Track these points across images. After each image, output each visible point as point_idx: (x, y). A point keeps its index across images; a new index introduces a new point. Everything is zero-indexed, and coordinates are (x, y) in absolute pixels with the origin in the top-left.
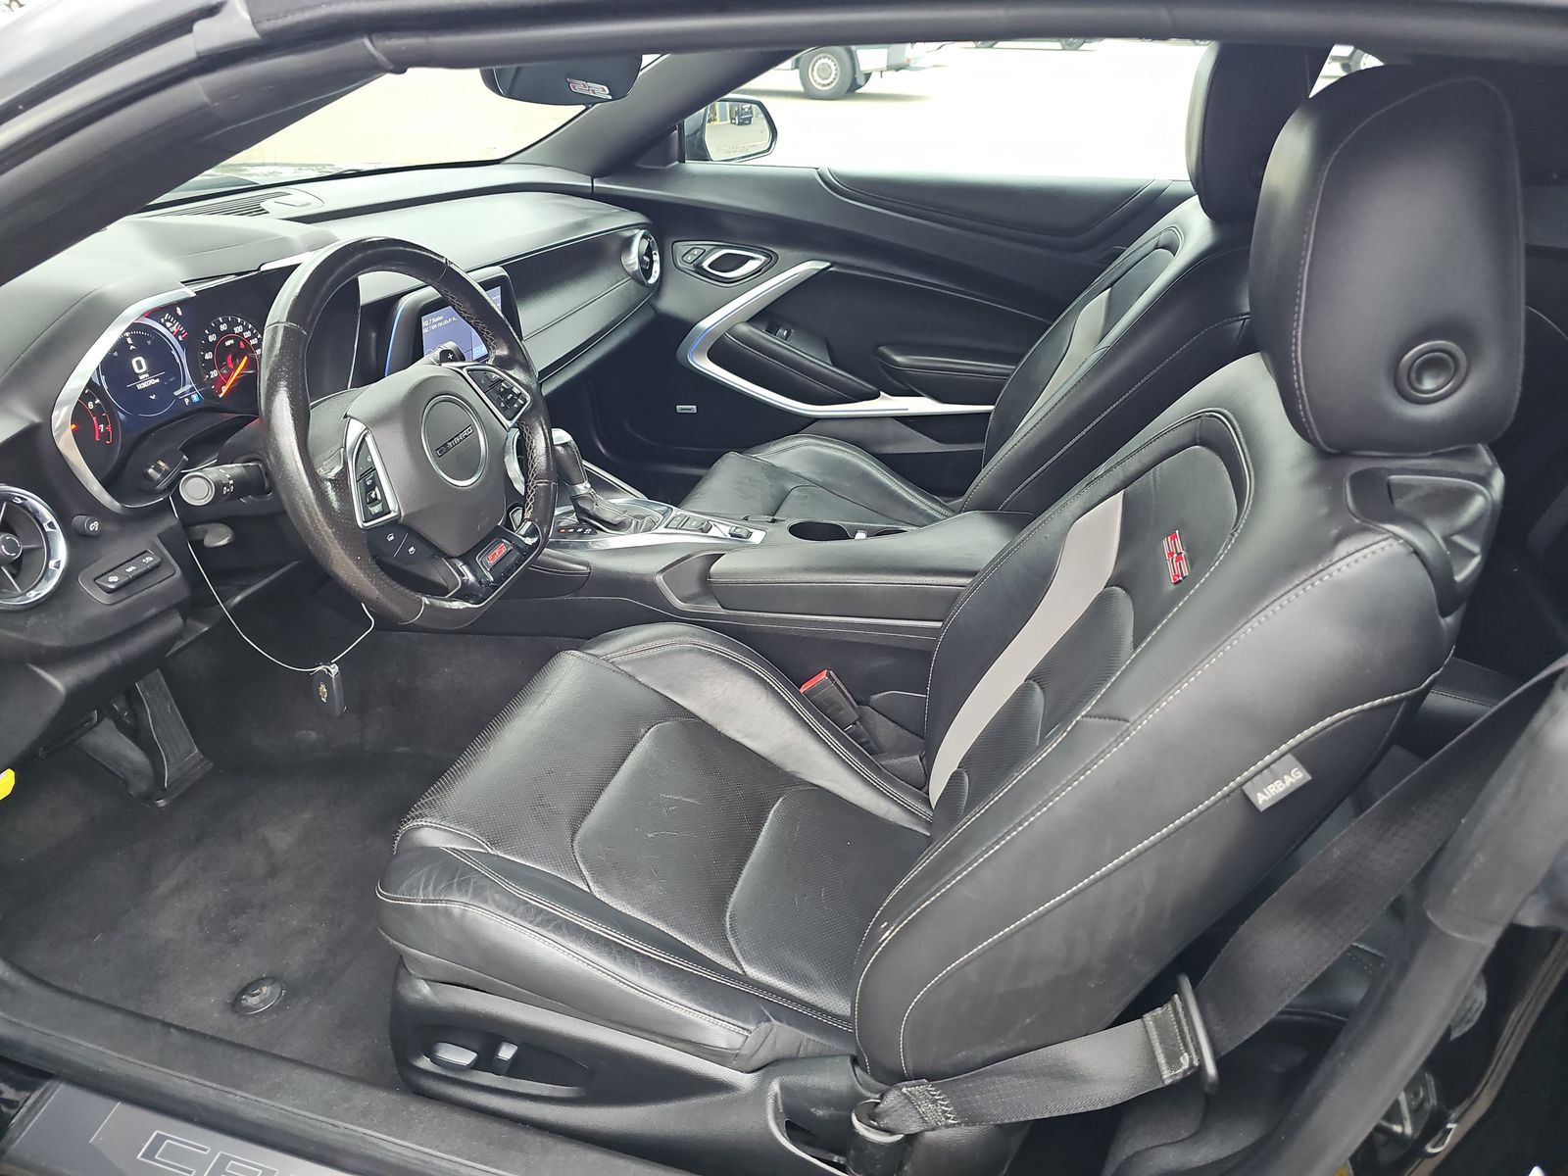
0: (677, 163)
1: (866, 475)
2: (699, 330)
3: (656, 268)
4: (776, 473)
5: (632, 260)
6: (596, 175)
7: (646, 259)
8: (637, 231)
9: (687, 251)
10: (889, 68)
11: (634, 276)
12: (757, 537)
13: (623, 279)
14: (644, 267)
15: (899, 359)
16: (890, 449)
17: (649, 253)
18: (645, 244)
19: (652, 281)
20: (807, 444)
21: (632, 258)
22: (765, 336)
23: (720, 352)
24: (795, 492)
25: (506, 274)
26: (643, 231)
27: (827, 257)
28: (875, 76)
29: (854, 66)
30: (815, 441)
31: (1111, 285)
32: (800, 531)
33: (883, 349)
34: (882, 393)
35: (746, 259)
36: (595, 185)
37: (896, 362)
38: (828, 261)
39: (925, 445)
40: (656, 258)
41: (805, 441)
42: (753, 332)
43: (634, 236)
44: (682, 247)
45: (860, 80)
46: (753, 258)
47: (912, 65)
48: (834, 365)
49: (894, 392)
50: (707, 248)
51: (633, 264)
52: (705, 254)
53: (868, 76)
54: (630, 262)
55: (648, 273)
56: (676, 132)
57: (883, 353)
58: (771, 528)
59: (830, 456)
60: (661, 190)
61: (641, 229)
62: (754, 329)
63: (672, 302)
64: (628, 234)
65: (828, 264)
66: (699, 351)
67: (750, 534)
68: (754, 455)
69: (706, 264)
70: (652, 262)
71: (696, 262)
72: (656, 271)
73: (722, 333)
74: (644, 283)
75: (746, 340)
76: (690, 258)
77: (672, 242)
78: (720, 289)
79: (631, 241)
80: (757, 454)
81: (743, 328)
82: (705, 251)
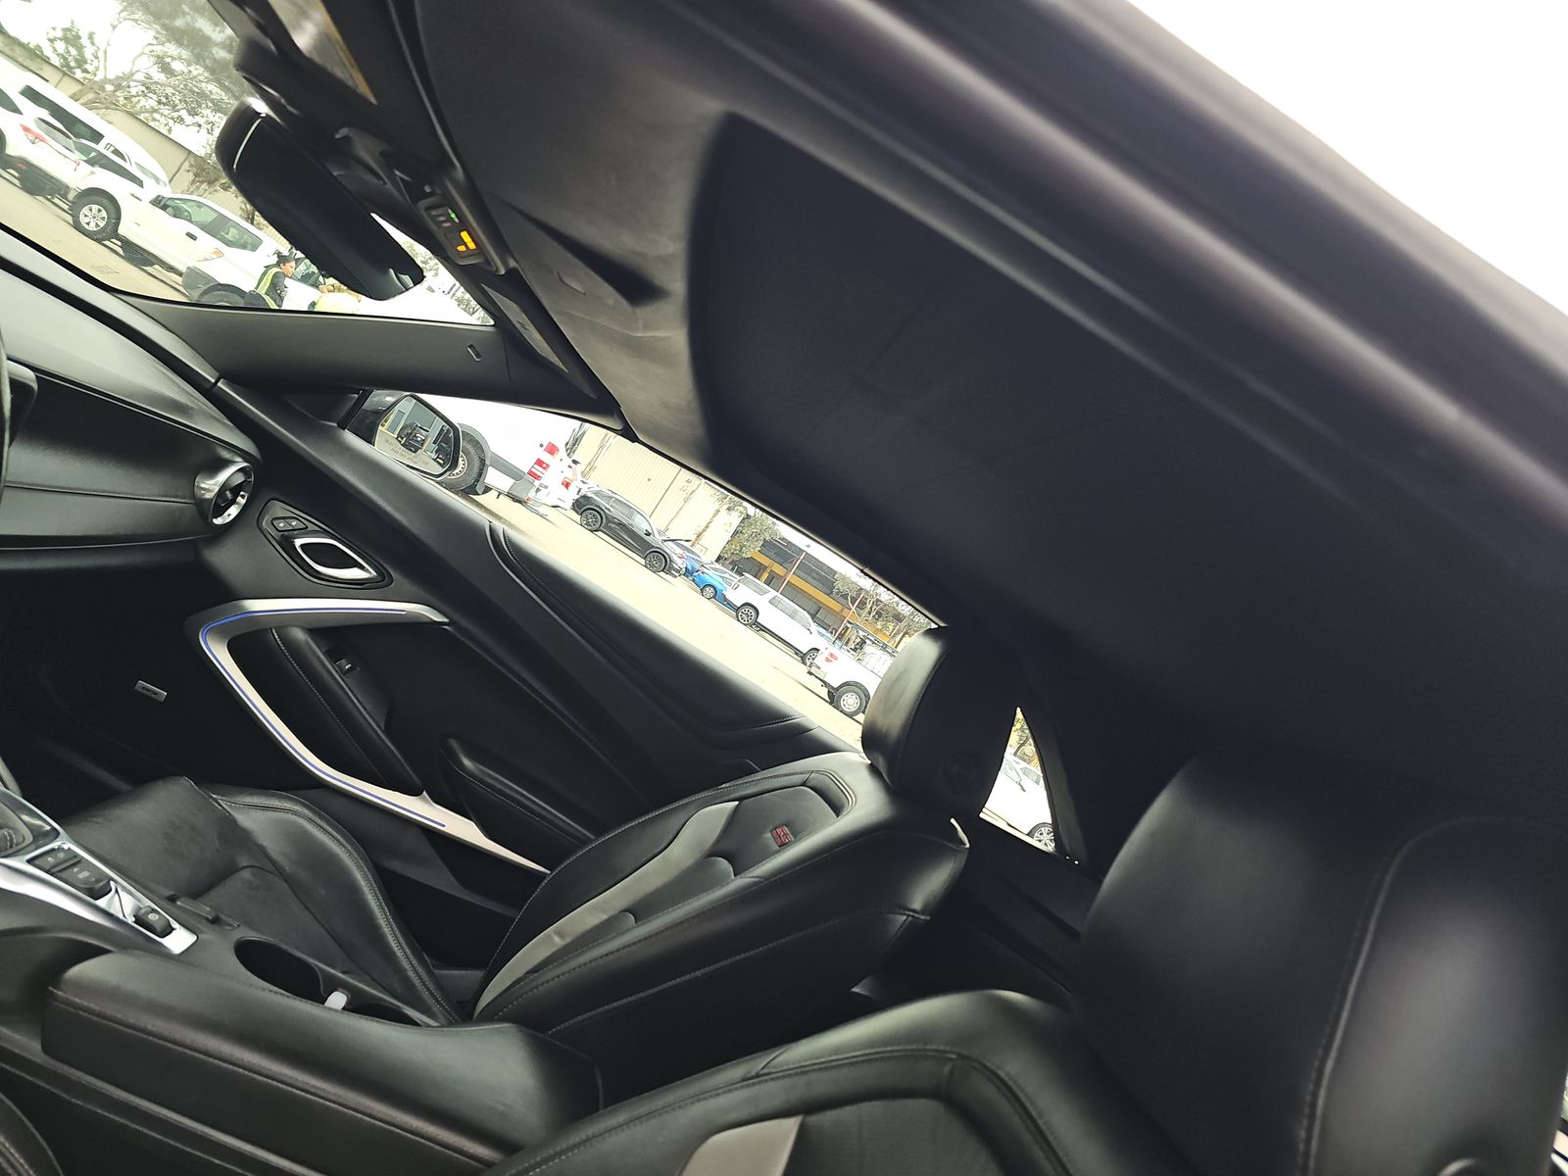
0: (336, 425)
1: (354, 889)
2: (241, 608)
3: (233, 511)
4: (233, 835)
5: (210, 486)
6: (223, 375)
7: (229, 495)
8: (239, 459)
9: (281, 515)
10: (509, 495)
11: (200, 503)
12: (179, 941)
13: (184, 498)
14: (219, 501)
15: (467, 762)
16: (396, 865)
17: (236, 491)
18: (240, 479)
19: (218, 521)
20: (295, 813)
21: (212, 482)
22: (322, 656)
23: (251, 647)
24: (246, 874)
25: (35, 386)
26: (245, 464)
27: (450, 612)
28: (493, 494)
29: (481, 473)
30: (310, 815)
31: (740, 799)
32: (251, 955)
33: (453, 743)
34: (425, 793)
35: (352, 564)
36: (219, 384)
37: (462, 763)
38: (447, 617)
39: (441, 879)
40: (242, 501)
41: (297, 808)
42: (308, 644)
43: (233, 462)
44: (279, 509)
45: (479, 488)
46: (362, 568)
47: (530, 503)
48: (386, 732)
49: (439, 800)
50: (311, 527)
51: (209, 490)
52: (304, 532)
53: (487, 489)
54: (203, 485)
55: (220, 511)
56: (356, 395)
57: (452, 748)
58: (210, 935)
59: (321, 844)
60: (298, 438)
61: (245, 461)
62: (310, 641)
63: (225, 558)
64: (226, 454)
65: (446, 620)
66: (220, 632)
67: (168, 931)
68: (214, 796)
69: (298, 542)
70: (233, 502)
71: (286, 533)
72: (229, 515)
73: (268, 626)
74: (207, 517)
75: (292, 647)
76: (282, 525)
77: (269, 498)
78: (300, 578)
79: (225, 464)
80: (219, 797)
81: (299, 635)
82: (307, 528)
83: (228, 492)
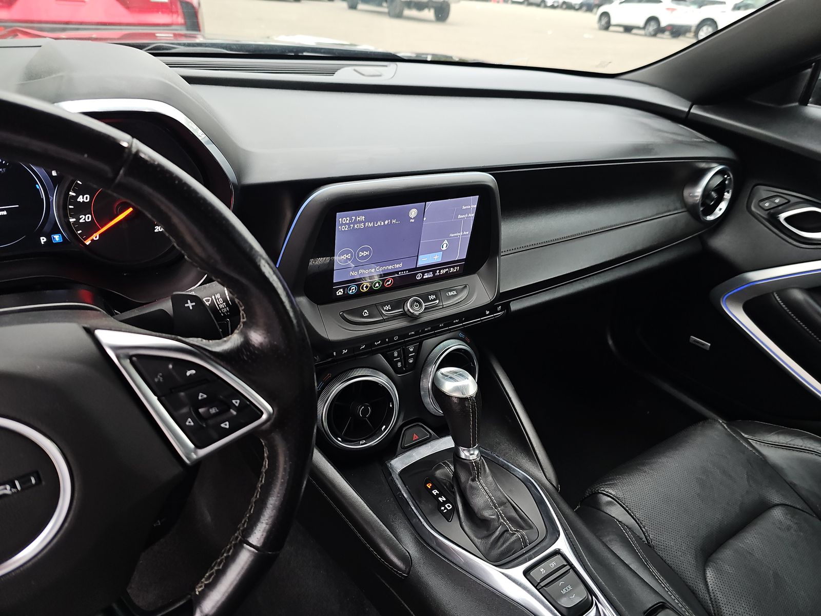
0: (797, 104)
2: (747, 282)
3: (723, 206)
5: (695, 193)
6: (696, 101)
7: (714, 194)
8: (714, 165)
9: (766, 196)
11: (692, 210)
13: (676, 209)
14: (708, 201)
17: (721, 189)
18: (718, 180)
19: (710, 218)
21: (696, 190)
26: (720, 167)
36: (692, 111)
40: (727, 196)
42: (808, 303)
43: (709, 169)
44: (763, 191)
50: (793, 200)
51: (697, 196)
52: (787, 206)
54: (693, 195)
55: (711, 210)
56: (809, 70)
61: (721, 164)
63: (723, 243)
64: (703, 165)
66: (735, 299)
68: (746, 436)
69: (782, 216)
70: (720, 199)
71: (772, 211)
72: (720, 209)
73: (771, 291)
74: (699, 218)
75: (794, 306)
76: (767, 205)
77: (754, 184)
78: (790, 247)
79: (704, 172)
80: (750, 437)
81: (798, 295)
82: (789, 201)
83: (713, 193)
